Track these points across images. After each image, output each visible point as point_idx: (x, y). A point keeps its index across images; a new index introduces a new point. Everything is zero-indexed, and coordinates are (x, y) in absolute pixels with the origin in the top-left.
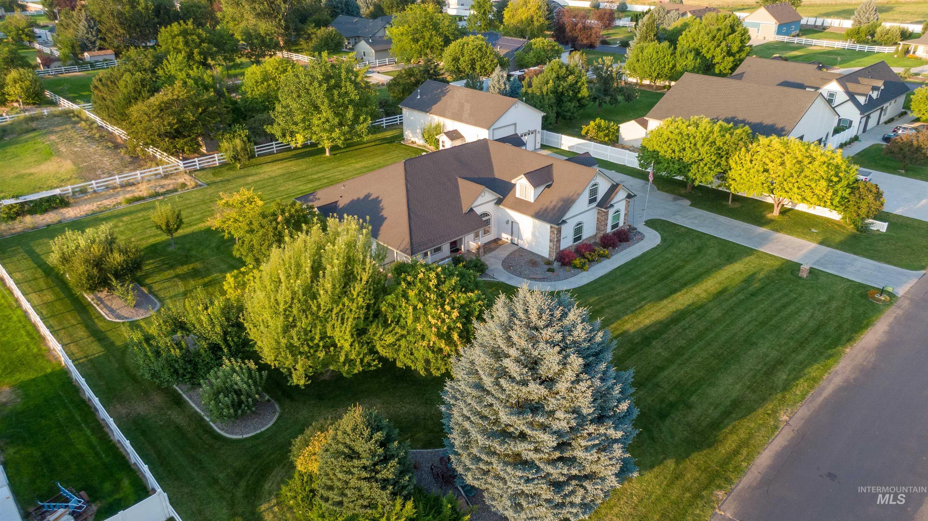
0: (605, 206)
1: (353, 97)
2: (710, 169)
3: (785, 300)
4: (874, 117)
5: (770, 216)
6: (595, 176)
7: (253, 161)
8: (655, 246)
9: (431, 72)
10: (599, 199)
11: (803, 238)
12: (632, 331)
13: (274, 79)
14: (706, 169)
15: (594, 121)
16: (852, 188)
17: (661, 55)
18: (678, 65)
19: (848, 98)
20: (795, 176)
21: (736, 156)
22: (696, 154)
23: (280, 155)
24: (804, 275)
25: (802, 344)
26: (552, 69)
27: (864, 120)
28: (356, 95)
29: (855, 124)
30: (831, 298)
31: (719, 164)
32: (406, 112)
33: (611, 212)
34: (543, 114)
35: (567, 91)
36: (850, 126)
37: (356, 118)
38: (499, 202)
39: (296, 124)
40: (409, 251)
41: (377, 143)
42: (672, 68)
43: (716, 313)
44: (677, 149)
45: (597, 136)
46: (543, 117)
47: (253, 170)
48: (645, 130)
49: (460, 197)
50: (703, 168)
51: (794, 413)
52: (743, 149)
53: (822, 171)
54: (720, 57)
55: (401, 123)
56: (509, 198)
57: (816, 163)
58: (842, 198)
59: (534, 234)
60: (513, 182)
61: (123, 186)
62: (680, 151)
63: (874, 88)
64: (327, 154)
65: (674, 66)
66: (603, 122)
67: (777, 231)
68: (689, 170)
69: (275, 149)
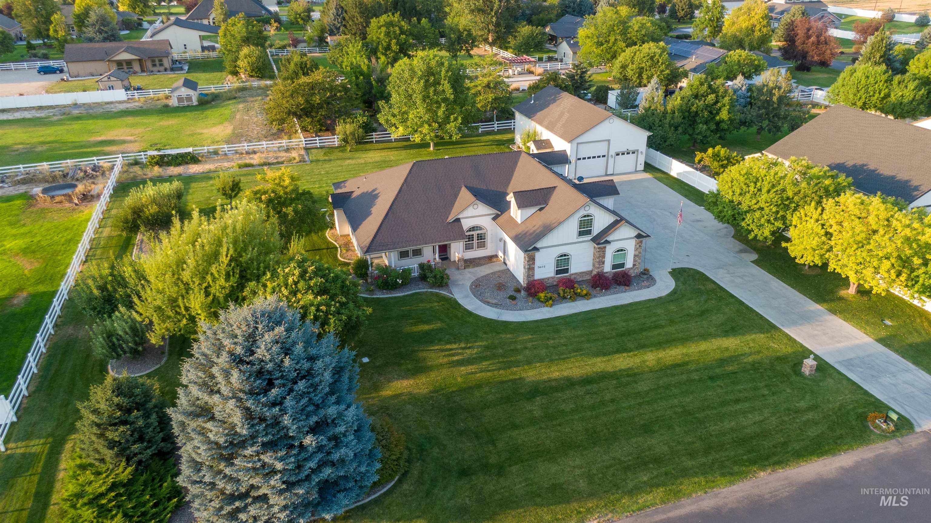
0: (598, 242)
2: (768, 221)
3: (747, 394)
5: (843, 293)
6: (585, 205)
7: (368, 146)
8: (656, 297)
10: (593, 233)
11: (861, 328)
12: (528, 380)
15: (714, 148)
22: (754, 201)
24: (807, 371)
32: (518, 116)
33: (611, 249)
34: (649, 134)
35: (702, 111)
38: (495, 219)
40: (365, 249)
41: (488, 143)
43: (644, 387)
46: (649, 137)
47: (358, 155)
49: (453, 206)
56: (505, 215)
59: (515, 257)
61: (248, 153)
64: (431, 149)
67: (833, 312)
68: (744, 219)
69: (374, 140)
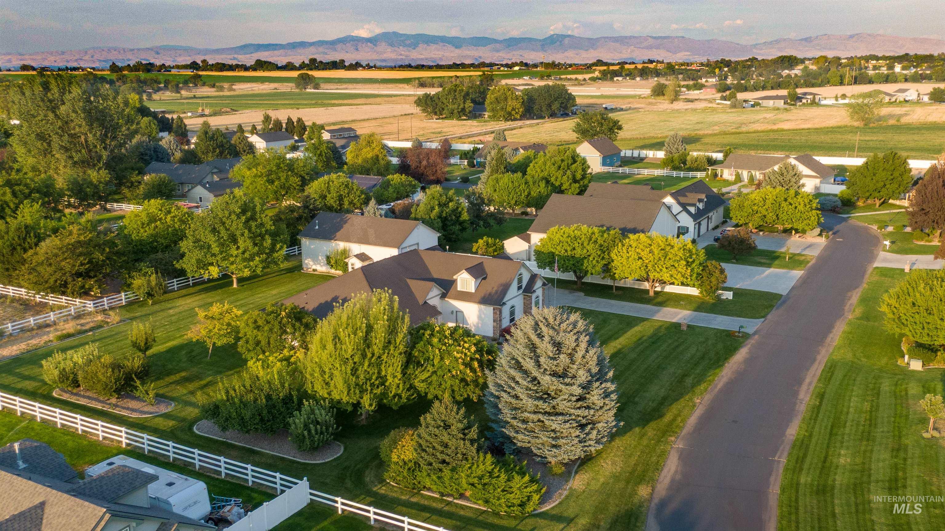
0: (529, 292)
1: (268, 227)
2: (597, 261)
3: (676, 344)
4: (704, 223)
5: (647, 297)
6: (520, 268)
7: (167, 296)
9: (311, 207)
10: (524, 287)
11: (676, 308)
13: (160, 219)
14: (594, 262)
15: (482, 239)
16: (704, 266)
17: (516, 184)
18: (532, 193)
19: (681, 209)
20: (663, 259)
21: (616, 250)
22: (585, 251)
23: (184, 292)
24: (685, 328)
25: (696, 364)
26: (434, 198)
27: (697, 226)
28: (271, 225)
29: (691, 229)
30: (707, 339)
31: (603, 258)
32: (305, 242)
33: (534, 296)
34: (439, 235)
35: (450, 216)
36: (687, 232)
37: (273, 245)
38: (443, 296)
39: (214, 255)
41: (282, 273)
42: (528, 196)
43: (633, 356)
44: (569, 249)
45: (487, 252)
46: (439, 237)
48: (528, 244)
49: (414, 293)
50: (592, 261)
51: (702, 399)
52: (620, 244)
53: (681, 253)
54: (568, 184)
55: (300, 254)
56: (452, 292)
57: (676, 249)
58: (698, 274)
59: (479, 317)
60: (455, 277)
62: (571, 251)
63: (700, 201)
64: (235, 286)
65: (529, 194)
66: (490, 240)
67: (656, 305)
69: (176, 287)
